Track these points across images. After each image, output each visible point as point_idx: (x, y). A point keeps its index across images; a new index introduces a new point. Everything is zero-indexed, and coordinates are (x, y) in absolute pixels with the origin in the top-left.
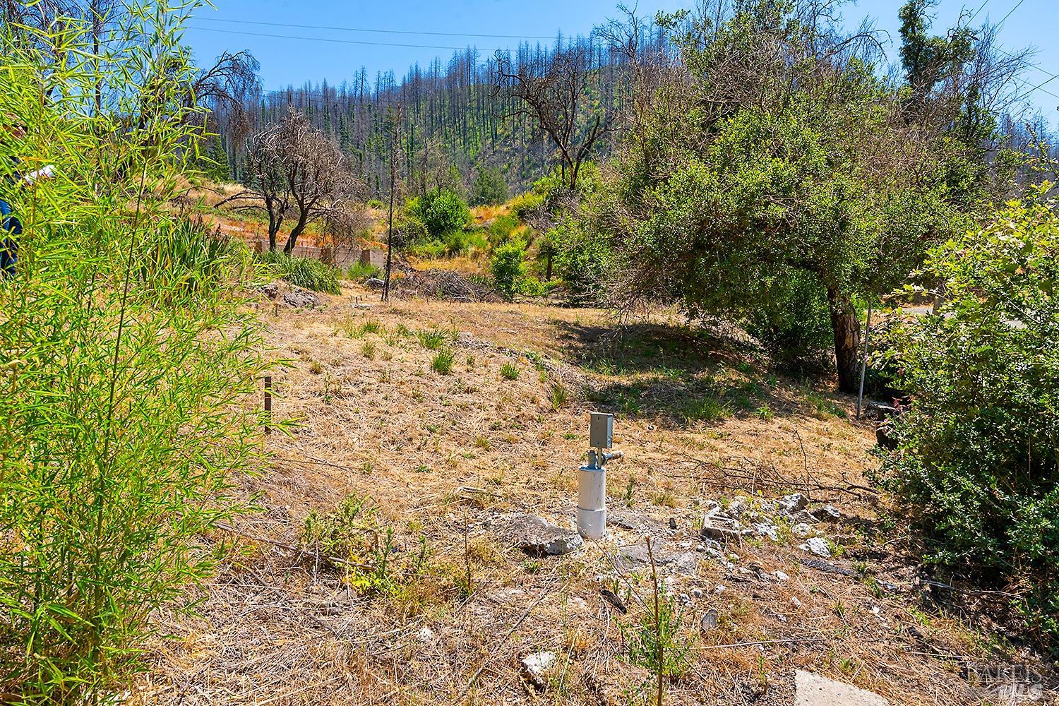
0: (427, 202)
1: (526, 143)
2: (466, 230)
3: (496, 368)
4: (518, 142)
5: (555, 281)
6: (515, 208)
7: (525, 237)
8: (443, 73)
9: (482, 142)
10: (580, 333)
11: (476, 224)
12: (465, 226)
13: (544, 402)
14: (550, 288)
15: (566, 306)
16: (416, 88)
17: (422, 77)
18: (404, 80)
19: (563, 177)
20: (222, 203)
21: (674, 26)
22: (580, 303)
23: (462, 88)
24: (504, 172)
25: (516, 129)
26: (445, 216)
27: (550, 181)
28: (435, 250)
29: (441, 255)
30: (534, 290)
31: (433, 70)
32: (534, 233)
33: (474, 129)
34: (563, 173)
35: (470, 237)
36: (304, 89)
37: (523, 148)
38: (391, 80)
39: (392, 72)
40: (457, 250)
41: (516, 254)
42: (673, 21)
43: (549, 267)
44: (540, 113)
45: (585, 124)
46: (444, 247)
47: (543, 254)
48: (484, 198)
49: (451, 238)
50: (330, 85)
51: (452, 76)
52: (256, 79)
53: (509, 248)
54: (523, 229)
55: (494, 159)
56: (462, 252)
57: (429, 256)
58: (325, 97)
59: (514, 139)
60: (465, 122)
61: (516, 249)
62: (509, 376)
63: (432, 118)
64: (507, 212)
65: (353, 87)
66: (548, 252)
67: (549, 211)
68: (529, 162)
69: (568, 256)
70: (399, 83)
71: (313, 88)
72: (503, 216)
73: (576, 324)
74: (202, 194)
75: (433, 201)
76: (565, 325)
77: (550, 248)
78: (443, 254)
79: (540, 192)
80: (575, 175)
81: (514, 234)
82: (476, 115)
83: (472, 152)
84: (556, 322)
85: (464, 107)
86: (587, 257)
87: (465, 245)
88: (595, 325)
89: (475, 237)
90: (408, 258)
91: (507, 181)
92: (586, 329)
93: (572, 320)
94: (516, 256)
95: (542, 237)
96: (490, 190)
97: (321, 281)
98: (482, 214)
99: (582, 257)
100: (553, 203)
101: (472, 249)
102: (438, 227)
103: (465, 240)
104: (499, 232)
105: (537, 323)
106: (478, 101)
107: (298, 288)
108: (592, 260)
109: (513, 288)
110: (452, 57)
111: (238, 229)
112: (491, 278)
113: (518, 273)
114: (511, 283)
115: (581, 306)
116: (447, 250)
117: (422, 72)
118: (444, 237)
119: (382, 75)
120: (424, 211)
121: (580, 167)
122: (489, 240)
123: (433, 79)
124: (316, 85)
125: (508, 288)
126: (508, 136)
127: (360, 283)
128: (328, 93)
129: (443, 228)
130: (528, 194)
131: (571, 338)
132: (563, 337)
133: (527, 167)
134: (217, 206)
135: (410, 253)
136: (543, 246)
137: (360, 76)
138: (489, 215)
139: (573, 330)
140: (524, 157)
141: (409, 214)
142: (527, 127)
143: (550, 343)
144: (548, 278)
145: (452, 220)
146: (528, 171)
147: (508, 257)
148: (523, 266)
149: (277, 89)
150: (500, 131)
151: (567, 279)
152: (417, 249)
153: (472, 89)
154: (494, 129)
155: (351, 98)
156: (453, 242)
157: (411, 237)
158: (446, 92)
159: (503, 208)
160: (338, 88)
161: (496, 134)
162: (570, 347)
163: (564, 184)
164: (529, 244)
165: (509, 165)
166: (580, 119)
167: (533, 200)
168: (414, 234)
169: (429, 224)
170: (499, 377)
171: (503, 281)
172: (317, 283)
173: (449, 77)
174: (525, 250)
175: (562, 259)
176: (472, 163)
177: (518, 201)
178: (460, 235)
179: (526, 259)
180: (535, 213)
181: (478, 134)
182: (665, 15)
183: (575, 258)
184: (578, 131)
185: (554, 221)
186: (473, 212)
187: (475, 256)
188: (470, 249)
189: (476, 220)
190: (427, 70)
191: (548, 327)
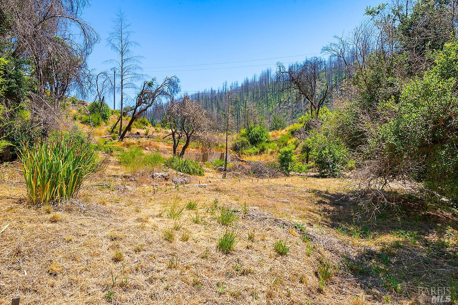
0: (249, 130)
1: (294, 103)
2: (267, 142)
3: (271, 241)
4: (290, 104)
5: (312, 164)
6: (289, 130)
7: (295, 143)
8: (258, 80)
9: (274, 105)
10: (330, 198)
11: (271, 139)
12: (267, 140)
13: (312, 281)
14: (309, 168)
15: (317, 177)
16: (247, 87)
17: (249, 82)
18: (242, 84)
19: (312, 115)
20: (166, 137)
21: (378, 13)
22: (325, 174)
23: (265, 84)
24: (285, 116)
25: (289, 98)
26: (257, 136)
27: (305, 117)
28: (253, 151)
29: (256, 154)
30: (301, 169)
31: (254, 79)
32: (299, 141)
33: (271, 100)
34: (312, 113)
35: (269, 145)
36: (204, 92)
37: (293, 106)
38: (237, 84)
39: (237, 82)
40: (263, 151)
41: (290, 152)
42: (377, 11)
43: (307, 157)
44: (299, 87)
45: (320, 93)
46: (257, 150)
47: (304, 151)
48: (275, 128)
49: (260, 146)
50: (213, 90)
51: (261, 80)
52: (179, 86)
53: (286, 149)
54: (294, 140)
55: (280, 111)
56: (265, 152)
57: (251, 154)
58: (212, 93)
59: (289, 102)
60: (267, 98)
61: (290, 149)
62: (281, 252)
63: (254, 97)
64: (286, 133)
65: (222, 89)
66: (307, 150)
67: (306, 130)
68: (295, 111)
69: (317, 151)
70: (240, 85)
71: (207, 90)
72: (284, 135)
73: (327, 192)
74: (159, 134)
75: (252, 130)
76: (319, 193)
77: (307, 148)
78: (257, 153)
79: (301, 123)
80: (317, 113)
81: (289, 142)
82: (272, 94)
83: (271, 109)
84: (314, 191)
85: (267, 92)
86: (327, 151)
87: (267, 148)
88: (339, 192)
89: (271, 145)
90: (241, 156)
91: (286, 120)
92: (333, 195)
93: (324, 189)
94: (290, 153)
95: (303, 143)
96: (279, 124)
97: (193, 170)
98: (274, 134)
99: (325, 152)
100: (308, 127)
101: (270, 150)
102: (254, 141)
103: (266, 146)
104: (282, 142)
105: (302, 192)
106: (273, 88)
107: (182, 174)
108: (330, 153)
109: (289, 168)
110: (261, 72)
111: (170, 147)
112: (278, 164)
113: (291, 161)
114: (288, 166)
115: (326, 177)
116: (259, 151)
117: (249, 80)
118: (257, 145)
119: (234, 83)
120: (248, 135)
121: (320, 109)
122: (278, 145)
123: (254, 82)
124: (208, 90)
125: (287, 169)
126: (286, 101)
127: (214, 169)
128: (213, 92)
129: (256, 142)
130: (295, 124)
131: (324, 203)
132: (320, 202)
133: (295, 113)
134: (164, 138)
135: (242, 154)
136: (304, 147)
137: (225, 84)
138: (277, 134)
139: (324, 196)
140: (293, 109)
141: (242, 136)
142: (294, 97)
143: (311, 208)
144: (307, 162)
145: (260, 137)
146: (295, 115)
147: (286, 153)
148: (294, 158)
149: (194, 93)
150: (282, 100)
151: (317, 163)
152: (245, 152)
153: (270, 84)
154: (280, 99)
155: (221, 93)
156: (261, 148)
157: (242, 146)
158: (259, 86)
159: (284, 131)
160: (216, 90)
161: (281, 101)
162: (325, 210)
163: (312, 118)
164: (297, 146)
165: (287, 113)
166: (318, 91)
167: (298, 126)
168: (243, 145)
169: (250, 140)
170: (272, 253)
171: (284, 166)
172: (192, 171)
173: (260, 80)
174: (295, 149)
175: (314, 153)
176: (271, 114)
177: (291, 127)
178: (264, 144)
179: (296, 153)
180: (299, 132)
181: (273, 102)
182: (371, 8)
183: (321, 152)
184: (317, 96)
185: (308, 135)
186: (270, 133)
187: (272, 153)
188: (269, 150)
189: (272, 137)
190: (251, 79)
191: (309, 195)
